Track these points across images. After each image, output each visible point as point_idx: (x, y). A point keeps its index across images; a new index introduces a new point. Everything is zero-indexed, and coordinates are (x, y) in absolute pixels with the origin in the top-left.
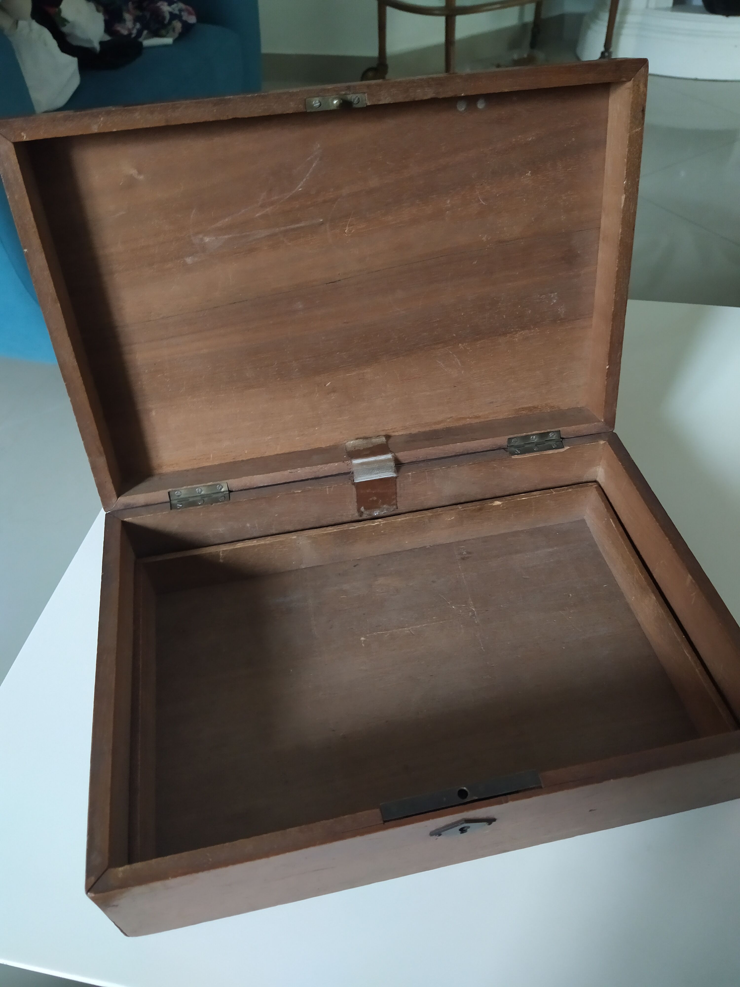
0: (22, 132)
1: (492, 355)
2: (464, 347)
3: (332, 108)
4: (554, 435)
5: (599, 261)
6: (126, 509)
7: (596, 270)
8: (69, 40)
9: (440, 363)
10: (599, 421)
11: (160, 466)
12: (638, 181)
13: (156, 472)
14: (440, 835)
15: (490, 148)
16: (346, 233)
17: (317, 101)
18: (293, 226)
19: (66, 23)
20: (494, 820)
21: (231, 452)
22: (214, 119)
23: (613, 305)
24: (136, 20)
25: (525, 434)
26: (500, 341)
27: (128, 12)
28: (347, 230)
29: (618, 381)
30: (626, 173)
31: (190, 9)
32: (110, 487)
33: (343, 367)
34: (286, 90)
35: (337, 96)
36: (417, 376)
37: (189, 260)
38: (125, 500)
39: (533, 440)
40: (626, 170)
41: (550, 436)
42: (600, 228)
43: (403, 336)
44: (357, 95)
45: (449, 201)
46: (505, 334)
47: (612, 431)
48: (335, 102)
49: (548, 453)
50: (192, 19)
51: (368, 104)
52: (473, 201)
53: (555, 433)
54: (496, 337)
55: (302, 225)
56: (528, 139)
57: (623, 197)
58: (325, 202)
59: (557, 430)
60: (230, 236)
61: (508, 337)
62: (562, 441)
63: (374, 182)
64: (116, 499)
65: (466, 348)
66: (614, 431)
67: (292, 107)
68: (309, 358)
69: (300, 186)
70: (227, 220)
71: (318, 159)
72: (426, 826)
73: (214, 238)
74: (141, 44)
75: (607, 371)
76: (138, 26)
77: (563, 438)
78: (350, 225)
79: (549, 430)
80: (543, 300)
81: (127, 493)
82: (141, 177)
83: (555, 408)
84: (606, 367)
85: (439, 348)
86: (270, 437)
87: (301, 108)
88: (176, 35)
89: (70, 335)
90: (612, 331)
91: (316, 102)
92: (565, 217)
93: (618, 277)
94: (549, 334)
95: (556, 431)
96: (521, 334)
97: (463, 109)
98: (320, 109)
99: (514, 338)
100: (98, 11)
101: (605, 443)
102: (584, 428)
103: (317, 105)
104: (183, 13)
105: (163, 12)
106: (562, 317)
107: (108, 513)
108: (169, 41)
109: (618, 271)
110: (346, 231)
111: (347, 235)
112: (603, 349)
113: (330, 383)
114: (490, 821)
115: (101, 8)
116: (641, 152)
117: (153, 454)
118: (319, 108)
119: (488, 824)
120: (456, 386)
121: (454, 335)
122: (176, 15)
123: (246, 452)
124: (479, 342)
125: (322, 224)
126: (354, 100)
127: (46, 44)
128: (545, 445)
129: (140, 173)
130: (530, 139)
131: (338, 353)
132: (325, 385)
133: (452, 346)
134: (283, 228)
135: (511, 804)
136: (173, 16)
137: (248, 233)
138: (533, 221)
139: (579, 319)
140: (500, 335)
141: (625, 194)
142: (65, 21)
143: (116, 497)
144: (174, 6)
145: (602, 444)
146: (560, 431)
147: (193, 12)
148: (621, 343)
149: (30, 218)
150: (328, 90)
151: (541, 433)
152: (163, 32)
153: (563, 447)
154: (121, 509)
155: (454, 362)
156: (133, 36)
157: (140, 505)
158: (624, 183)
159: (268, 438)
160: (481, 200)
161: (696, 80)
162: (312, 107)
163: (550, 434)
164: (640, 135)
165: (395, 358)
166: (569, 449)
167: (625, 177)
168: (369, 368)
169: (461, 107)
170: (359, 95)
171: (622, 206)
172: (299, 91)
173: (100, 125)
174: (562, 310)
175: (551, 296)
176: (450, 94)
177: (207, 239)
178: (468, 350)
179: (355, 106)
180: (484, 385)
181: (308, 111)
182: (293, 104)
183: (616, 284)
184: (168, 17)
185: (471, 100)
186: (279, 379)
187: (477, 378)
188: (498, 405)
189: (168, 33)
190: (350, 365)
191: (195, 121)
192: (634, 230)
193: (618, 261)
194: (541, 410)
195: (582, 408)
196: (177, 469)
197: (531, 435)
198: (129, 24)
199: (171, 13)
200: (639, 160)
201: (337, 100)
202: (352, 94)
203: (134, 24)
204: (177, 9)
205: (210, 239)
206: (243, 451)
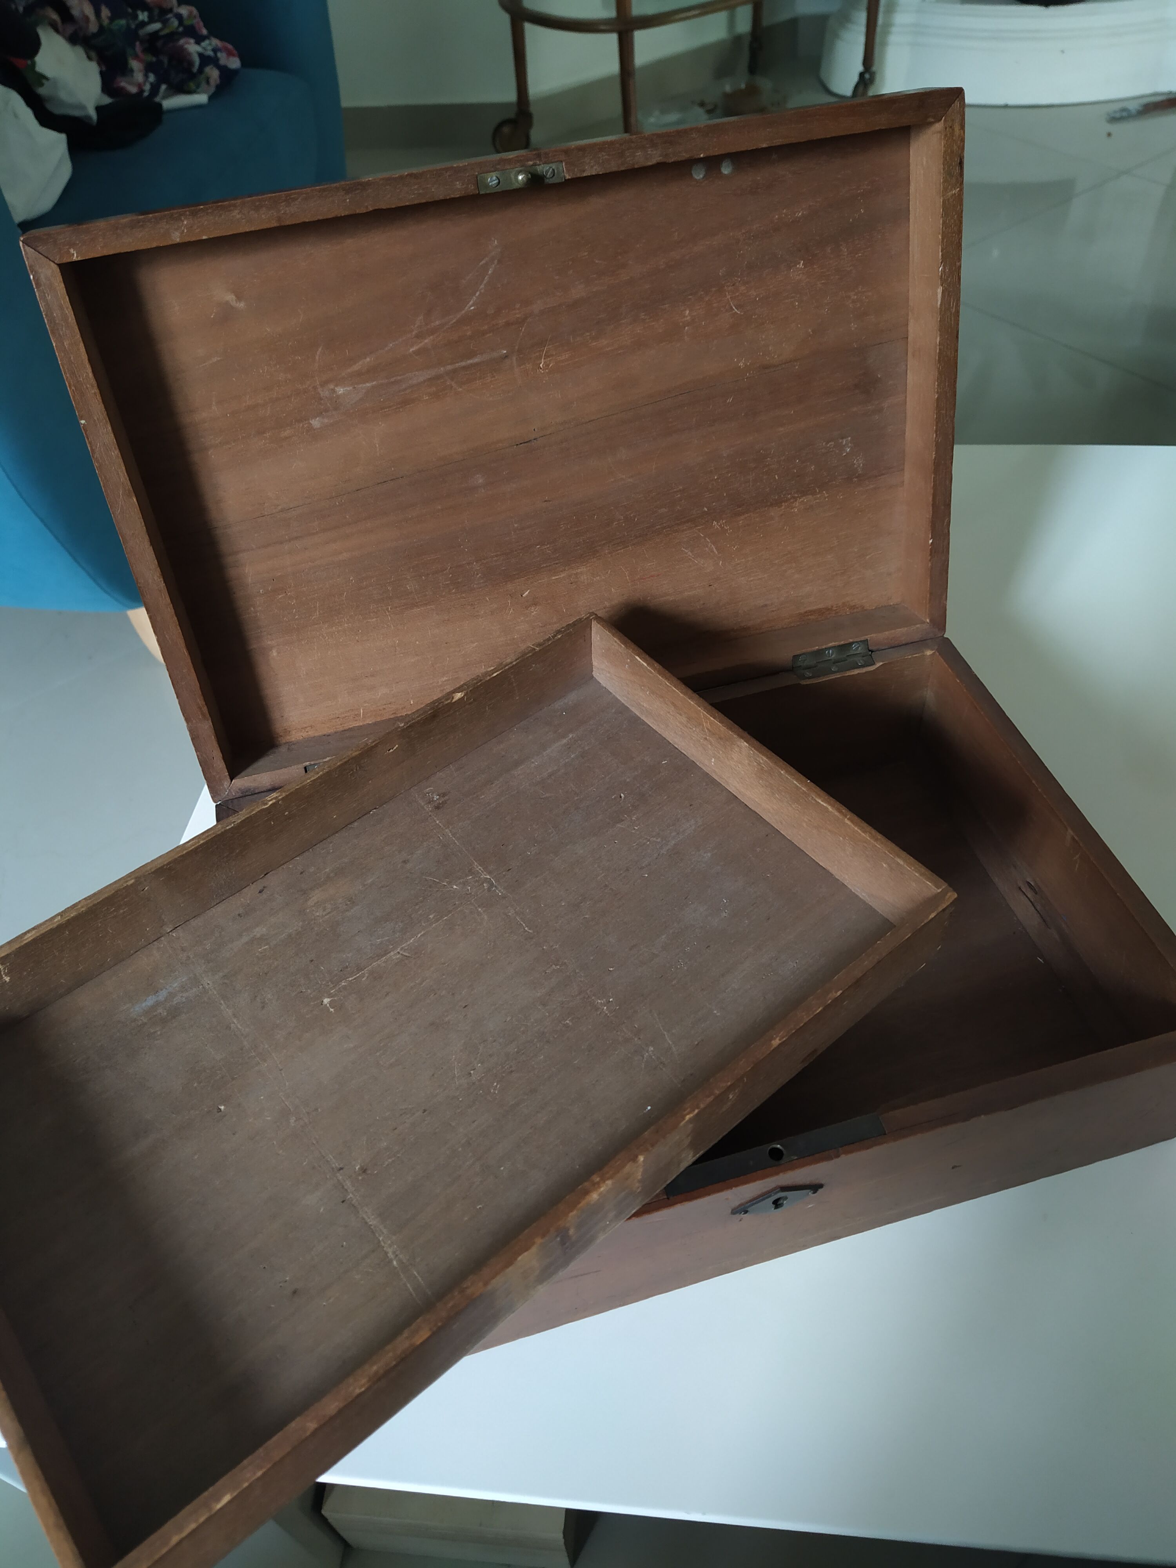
0: (70, 248)
1: (761, 535)
2: (720, 526)
3: (516, 186)
4: (859, 647)
5: (909, 387)
6: (245, 796)
7: (906, 401)
8: (50, 107)
9: (687, 551)
10: (924, 622)
11: (287, 732)
12: (960, 267)
13: (283, 740)
14: (746, 1212)
15: (743, 231)
16: (541, 369)
17: (494, 178)
18: (463, 364)
19: (44, 81)
20: (821, 1186)
21: (390, 703)
22: (347, 213)
23: (934, 449)
24: (149, 68)
25: (817, 647)
26: (773, 514)
27: (136, 57)
28: (542, 363)
29: (947, 561)
30: (942, 255)
31: (230, 47)
32: (219, 764)
33: (547, 566)
34: (447, 164)
35: (523, 168)
36: (655, 573)
37: (316, 423)
38: (242, 782)
39: (829, 657)
40: (942, 251)
41: (854, 649)
42: (907, 338)
43: (632, 515)
44: (551, 165)
45: (687, 312)
46: (778, 503)
47: (943, 636)
48: (520, 177)
49: (852, 673)
50: (234, 63)
51: (568, 177)
52: (722, 309)
53: (861, 643)
54: (766, 509)
55: (476, 360)
56: (797, 214)
57: (940, 290)
58: (508, 324)
59: (863, 638)
60: (374, 383)
61: (783, 507)
62: (871, 655)
63: (578, 291)
64: (230, 782)
65: (724, 527)
66: (945, 636)
67: (458, 188)
68: (497, 556)
69: (471, 303)
70: (368, 359)
71: (496, 261)
72: (727, 1199)
73: (351, 388)
74: (160, 105)
75: (930, 547)
76: (152, 78)
77: (872, 651)
78: (546, 356)
79: (851, 640)
80: (832, 450)
81: (243, 774)
82: (242, 305)
83: (857, 608)
84: (929, 542)
85: (683, 531)
86: (445, 678)
87: (472, 189)
88: (212, 89)
89: (152, 543)
90: (935, 488)
91: (492, 180)
92: (856, 326)
93: (938, 408)
94: (842, 499)
95: (861, 641)
96: (803, 501)
97: (701, 176)
98: (498, 189)
99: (792, 509)
100: (90, 58)
101: (933, 654)
102: (901, 633)
103: (494, 183)
104: (219, 55)
105: (189, 54)
106: (860, 473)
107: (218, 803)
108: (201, 98)
109: (938, 399)
110: (541, 365)
111: (542, 372)
112: (923, 516)
113: (528, 591)
114: (815, 1187)
115: (93, 54)
116: (961, 223)
117: (275, 715)
118: (498, 187)
119: (812, 1192)
120: (711, 584)
121: (706, 509)
122: (209, 57)
123: (412, 703)
124: (742, 517)
125: (506, 356)
126: (547, 172)
127: (16, 116)
128: (846, 662)
129: (239, 298)
130: (800, 214)
131: (538, 547)
132: (522, 596)
133: (703, 526)
134: (449, 367)
135: (844, 1159)
136: (205, 60)
137: (399, 378)
138: (811, 333)
139: (883, 474)
140: (772, 505)
141: (942, 285)
142: (41, 78)
143: (229, 780)
144: (205, 43)
145: (930, 655)
146: (867, 640)
147: (235, 52)
148: (949, 505)
149: (87, 373)
150: (509, 161)
151: (839, 646)
152: (192, 85)
153: (874, 664)
154: (237, 796)
155: (707, 549)
156: (146, 94)
157: (265, 789)
158: (940, 269)
159: (442, 679)
160: (734, 308)
161: (1006, 106)
162: (487, 186)
163: (853, 646)
164: (959, 199)
165: (621, 549)
166: (881, 665)
167: (941, 261)
168: (585, 565)
169: (699, 174)
170: (554, 166)
171: (939, 303)
172: (467, 164)
173: (183, 231)
174: (859, 462)
175: (842, 442)
176: (685, 156)
177: (340, 391)
178: (728, 529)
179: (547, 181)
180: (752, 581)
181: (482, 192)
182: (459, 183)
183: (936, 418)
184: (197, 61)
185: (712, 163)
186: (454, 590)
187: (741, 571)
188: (774, 609)
189: (198, 86)
190: (557, 564)
191: (321, 218)
192: (957, 337)
193: (938, 385)
194: (837, 613)
195: (896, 606)
196: (311, 733)
197: (826, 648)
198: (139, 77)
199: (201, 55)
200: (959, 235)
201: (524, 175)
202: (543, 164)
203: (146, 76)
204: (209, 48)
205: (345, 389)
206: (408, 700)
